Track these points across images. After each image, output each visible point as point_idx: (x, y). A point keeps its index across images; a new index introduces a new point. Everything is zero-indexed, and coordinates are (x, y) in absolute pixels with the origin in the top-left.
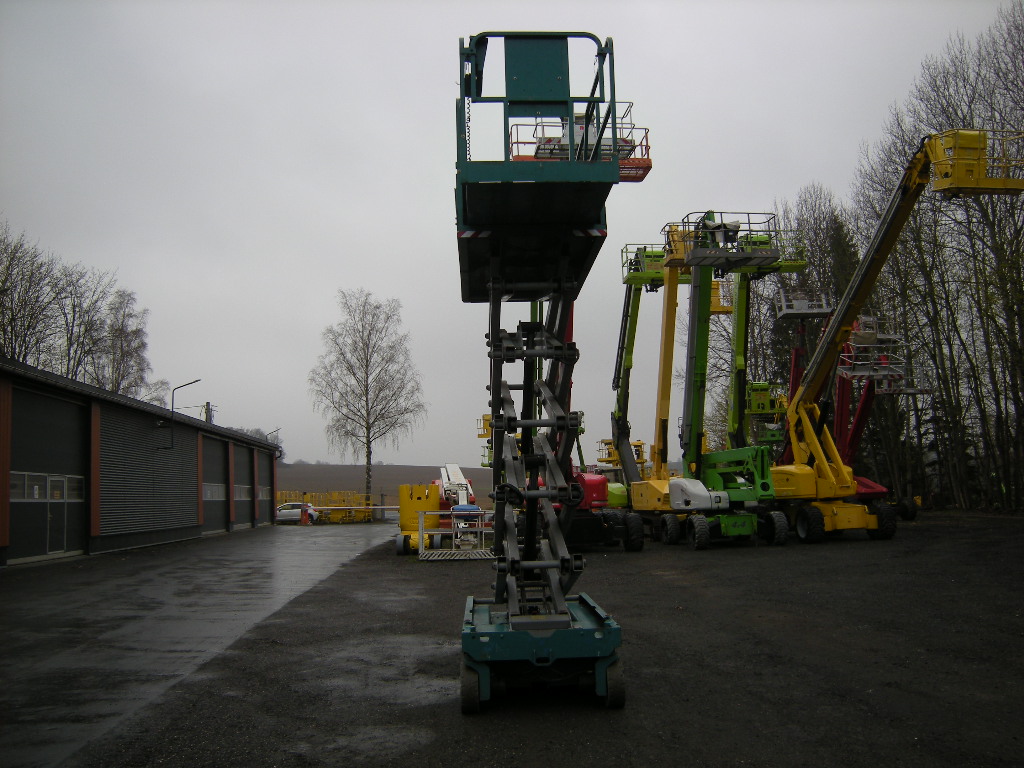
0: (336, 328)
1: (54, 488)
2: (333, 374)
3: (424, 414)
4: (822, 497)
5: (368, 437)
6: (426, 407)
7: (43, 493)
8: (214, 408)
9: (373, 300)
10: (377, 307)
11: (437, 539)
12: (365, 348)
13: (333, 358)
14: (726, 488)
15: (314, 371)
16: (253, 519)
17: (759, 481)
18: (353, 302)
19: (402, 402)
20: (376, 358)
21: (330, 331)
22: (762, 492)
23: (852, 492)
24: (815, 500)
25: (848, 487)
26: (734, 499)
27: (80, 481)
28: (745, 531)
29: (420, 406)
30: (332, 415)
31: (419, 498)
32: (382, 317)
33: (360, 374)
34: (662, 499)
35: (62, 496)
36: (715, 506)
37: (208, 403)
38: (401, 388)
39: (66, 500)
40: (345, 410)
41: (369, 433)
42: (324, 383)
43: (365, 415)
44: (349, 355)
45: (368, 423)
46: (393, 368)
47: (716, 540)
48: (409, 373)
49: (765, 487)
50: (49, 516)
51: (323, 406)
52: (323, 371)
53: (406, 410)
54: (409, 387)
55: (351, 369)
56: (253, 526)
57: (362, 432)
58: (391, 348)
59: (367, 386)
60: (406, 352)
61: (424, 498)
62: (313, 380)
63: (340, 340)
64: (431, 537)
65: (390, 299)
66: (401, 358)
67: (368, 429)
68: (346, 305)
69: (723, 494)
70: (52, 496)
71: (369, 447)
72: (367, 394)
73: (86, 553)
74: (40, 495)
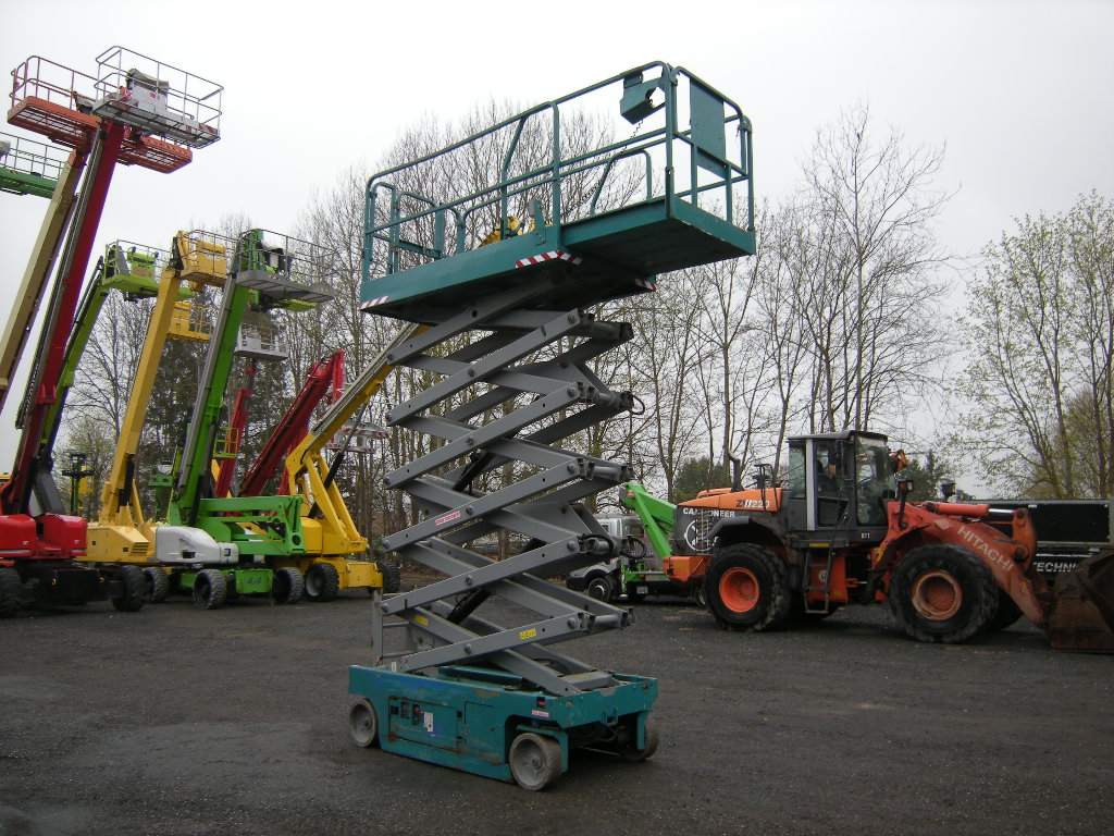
4: (325, 553)
14: (233, 540)
17: (290, 534)
22: (292, 546)
23: (361, 549)
24: (319, 556)
25: (359, 544)
26: (245, 552)
28: (261, 588)
34: (130, 550)
36: (224, 559)
47: (232, 599)
49: (296, 540)
69: (233, 546)
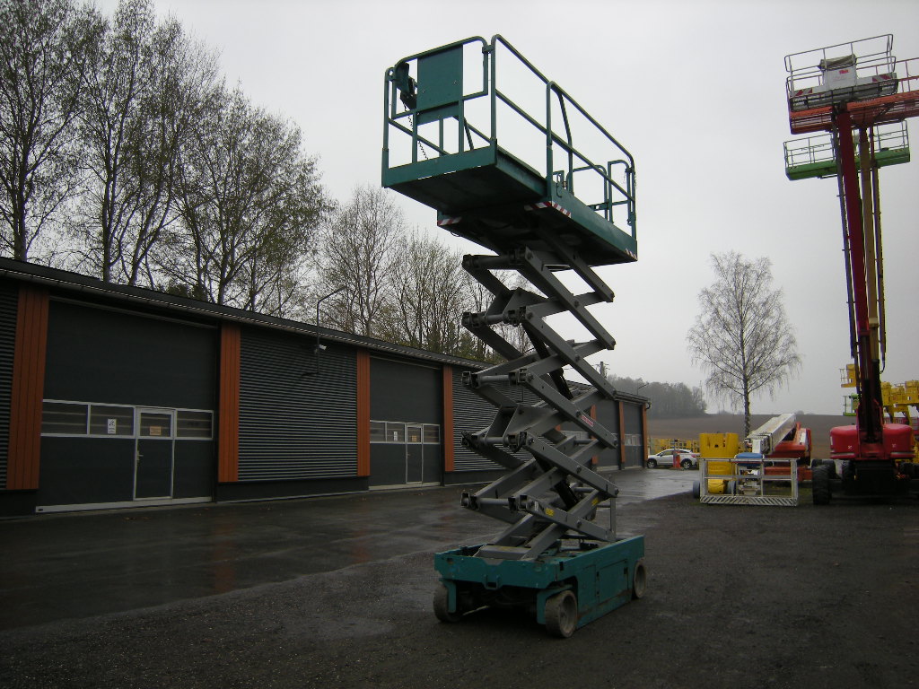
0: (709, 289)
1: (410, 433)
2: (711, 332)
3: (798, 366)
5: (746, 389)
6: (802, 359)
7: (401, 437)
8: (607, 366)
9: (743, 261)
10: (747, 267)
11: (731, 485)
12: (739, 304)
13: (708, 317)
15: (693, 330)
16: (620, 463)
18: (725, 265)
19: (778, 356)
20: (750, 315)
21: (706, 292)
27: (437, 428)
29: (795, 357)
30: (710, 369)
31: (717, 446)
32: (754, 276)
33: (736, 330)
35: (419, 440)
37: (602, 362)
38: (776, 341)
39: (423, 442)
40: (722, 365)
41: (746, 385)
42: (700, 341)
43: (742, 368)
44: (722, 313)
45: (745, 376)
46: (769, 322)
48: (782, 328)
50: (407, 454)
51: (701, 361)
52: (700, 330)
53: (782, 362)
54: (782, 341)
55: (726, 326)
56: (620, 468)
57: (739, 385)
58: (764, 304)
59: (742, 342)
60: (779, 307)
61: (721, 446)
62: (691, 338)
63: (715, 301)
64: (726, 482)
65: (760, 258)
66: (775, 313)
67: (746, 380)
68: (719, 268)
70: (410, 440)
71: (747, 398)
72: (743, 348)
73: (442, 484)
74: (399, 438)
